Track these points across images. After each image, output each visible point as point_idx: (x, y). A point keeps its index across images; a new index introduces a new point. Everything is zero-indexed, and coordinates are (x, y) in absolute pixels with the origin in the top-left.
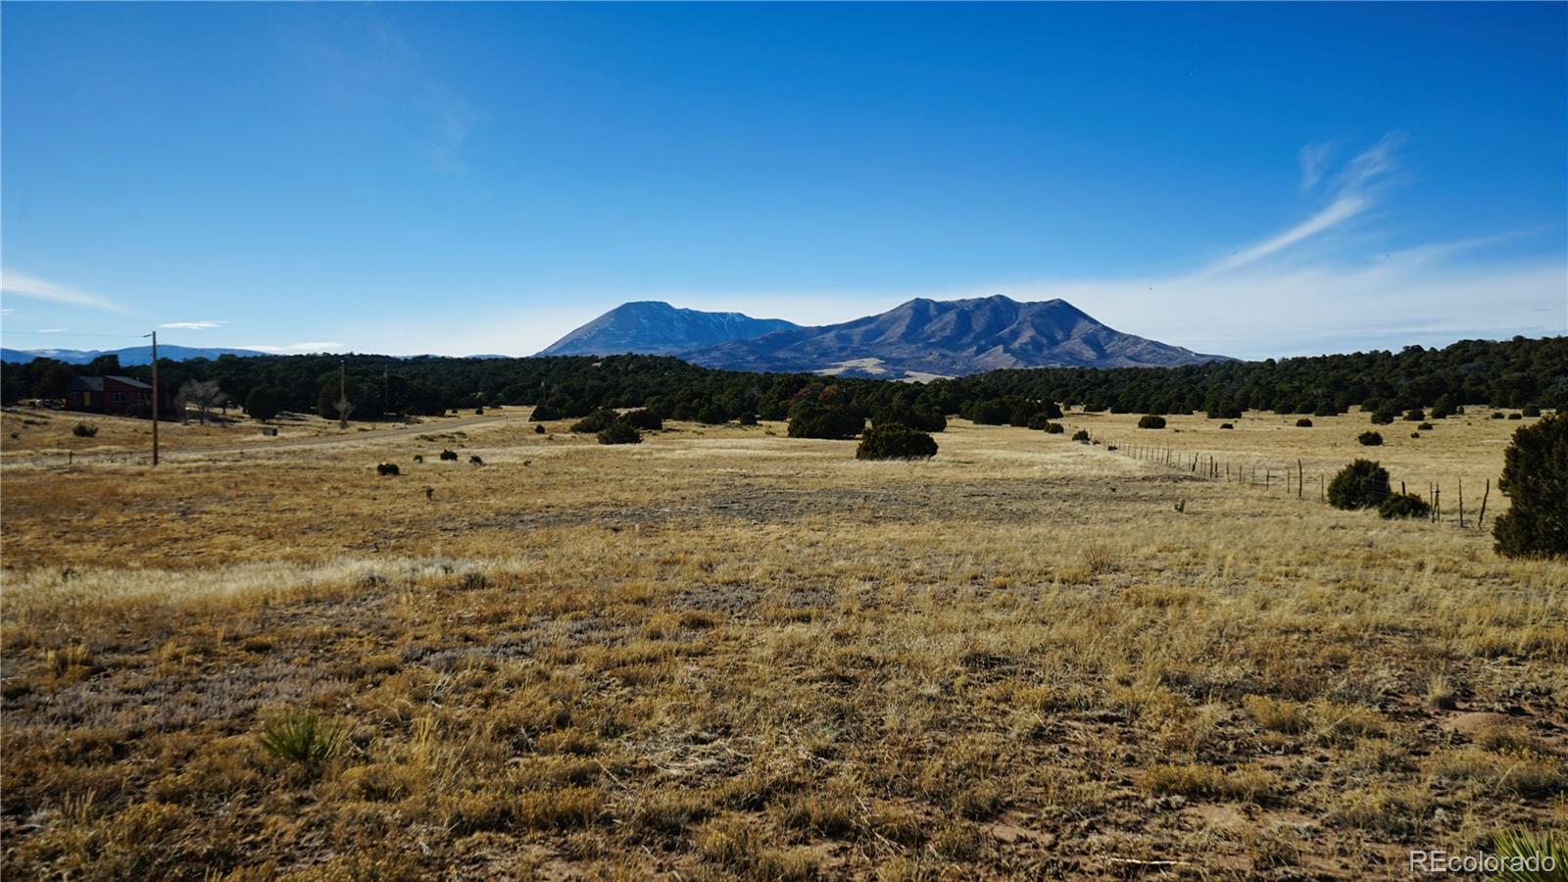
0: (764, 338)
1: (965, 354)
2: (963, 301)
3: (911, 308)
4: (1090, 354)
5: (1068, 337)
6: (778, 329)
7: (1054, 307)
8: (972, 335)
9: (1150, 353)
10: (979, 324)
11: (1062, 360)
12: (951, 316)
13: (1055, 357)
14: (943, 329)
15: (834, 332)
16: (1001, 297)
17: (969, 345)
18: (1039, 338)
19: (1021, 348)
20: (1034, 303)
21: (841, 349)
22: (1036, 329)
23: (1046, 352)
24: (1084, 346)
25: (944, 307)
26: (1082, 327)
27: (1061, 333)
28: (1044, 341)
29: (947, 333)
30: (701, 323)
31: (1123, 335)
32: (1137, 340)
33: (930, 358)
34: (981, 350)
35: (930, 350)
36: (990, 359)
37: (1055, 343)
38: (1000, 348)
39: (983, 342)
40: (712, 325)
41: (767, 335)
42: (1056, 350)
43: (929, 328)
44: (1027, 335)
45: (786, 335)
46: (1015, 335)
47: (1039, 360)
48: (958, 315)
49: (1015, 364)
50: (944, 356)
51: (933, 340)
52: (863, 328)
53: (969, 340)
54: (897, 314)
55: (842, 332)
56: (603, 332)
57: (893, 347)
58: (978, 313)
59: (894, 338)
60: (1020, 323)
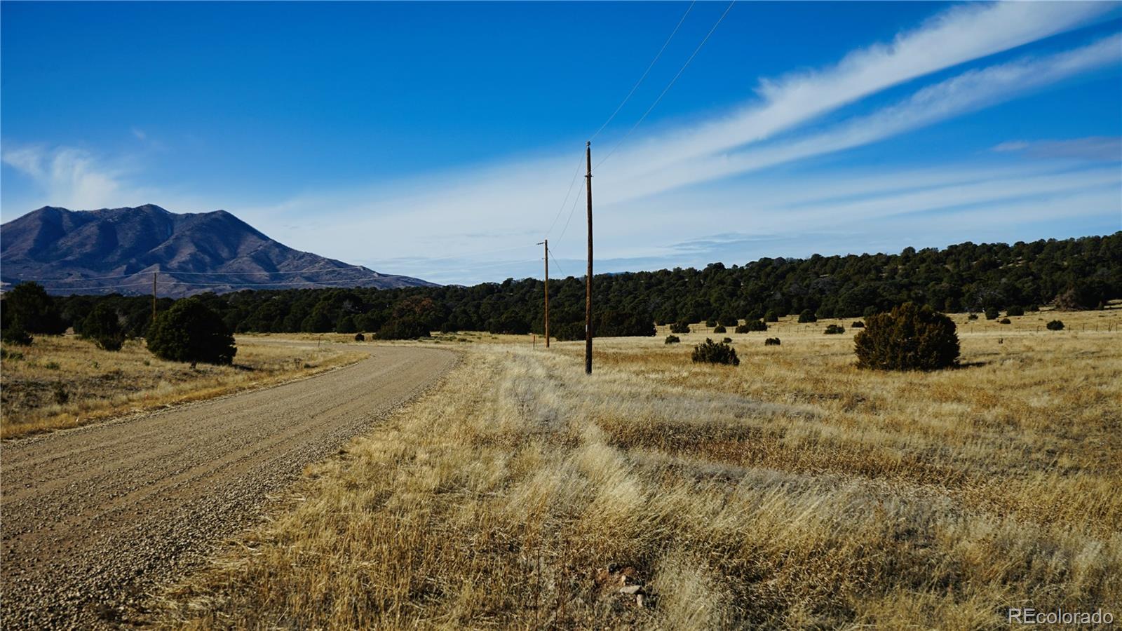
1: (112, 274)
2: (105, 211)
3: (40, 218)
4: (261, 274)
5: (234, 255)
7: (216, 220)
8: (119, 252)
10: (127, 238)
11: (230, 282)
12: (91, 229)
13: (221, 278)
14: (82, 245)
16: (153, 207)
17: (117, 264)
18: (201, 255)
19: (180, 268)
20: (192, 215)
22: (196, 245)
23: (210, 272)
24: (254, 265)
25: (82, 218)
26: (251, 242)
27: (226, 250)
28: (207, 259)
29: (88, 249)
31: (297, 252)
32: (314, 259)
33: (69, 280)
34: (131, 270)
36: (143, 280)
37: (218, 261)
38: (156, 267)
39: (134, 261)
42: (222, 271)
43: (64, 243)
44: (186, 252)
46: (172, 252)
47: (203, 282)
48: (101, 228)
49: (175, 287)
50: (87, 277)
53: (116, 258)
54: (21, 226)
58: (126, 226)
59: (20, 256)
60: (177, 238)
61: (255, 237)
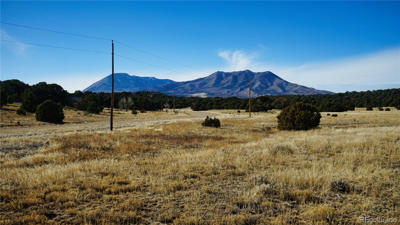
0: (163, 86)
1: (236, 91)
2: (234, 72)
3: (216, 75)
4: (280, 91)
5: (272, 84)
6: (168, 83)
7: (267, 74)
8: (238, 84)
9: (301, 90)
10: (240, 80)
11: (270, 93)
12: (230, 78)
13: (268, 92)
14: (228, 82)
15: (189, 84)
16: (248, 71)
17: (237, 88)
18: (262, 85)
19: (256, 89)
20: (260, 73)
21: (192, 90)
22: (261, 82)
23: (264, 90)
24: (278, 88)
25: (228, 74)
26: (277, 81)
27: (270, 83)
28: (264, 86)
29: (229, 84)
30: (140, 81)
31: (291, 83)
32: (296, 85)
33: (224, 93)
34: (242, 90)
36: (245, 93)
37: (267, 87)
38: (249, 89)
39: (242, 87)
40: (144, 82)
41: (164, 85)
42: (268, 89)
43: (223, 82)
44: (258, 84)
45: (173, 85)
46: (253, 84)
47: (262, 93)
48: (233, 77)
49: (254, 94)
50: (229, 92)
51: (224, 86)
52: (199, 82)
53: (237, 86)
54: (211, 77)
55: (192, 83)
56: (103, 84)
57: (210, 89)
58: (240, 76)
59: (211, 86)
60: (255, 80)
61: (278, 79)
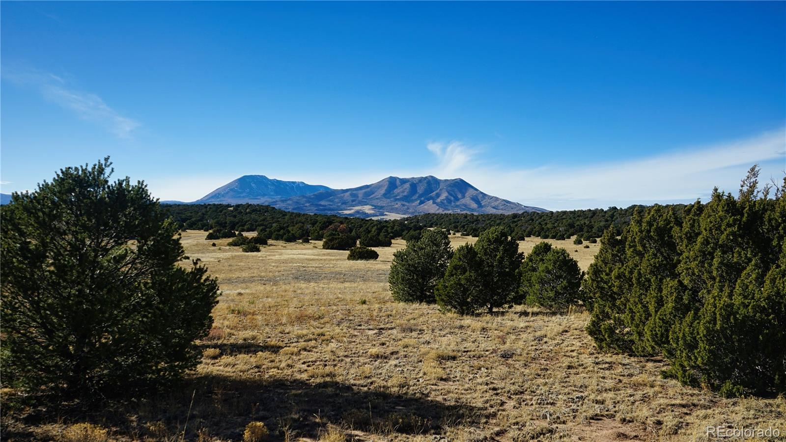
0: (314, 195)
1: (414, 204)
2: (413, 178)
3: (388, 181)
4: (474, 205)
5: (464, 197)
6: (322, 191)
7: (457, 182)
8: (417, 195)
9: (502, 205)
10: (421, 189)
11: (461, 208)
12: (407, 186)
13: (457, 206)
14: (403, 192)
15: (349, 193)
16: (432, 177)
17: (416, 200)
18: (450, 197)
19: (441, 202)
20: (447, 180)
21: (353, 201)
22: (448, 193)
23: (453, 204)
24: (471, 201)
25: (403, 181)
26: (471, 191)
27: (460, 195)
28: (452, 198)
29: (405, 194)
30: (282, 186)
31: (490, 196)
32: (497, 199)
33: (396, 206)
34: (422, 203)
35: (397, 202)
36: (426, 207)
37: (457, 199)
38: (431, 202)
39: (422, 199)
40: (288, 188)
41: (316, 193)
42: (458, 203)
43: (396, 191)
44: (444, 195)
45: (327, 193)
46: (438, 195)
47: (449, 208)
48: (411, 185)
49: (438, 209)
50: (403, 205)
51: (398, 197)
52: (364, 191)
53: (416, 198)
54: (380, 184)
55: (353, 192)
56: (231, 190)
57: (378, 200)
58: (421, 184)
59: (379, 196)
60: (441, 190)
61: (473, 189)
